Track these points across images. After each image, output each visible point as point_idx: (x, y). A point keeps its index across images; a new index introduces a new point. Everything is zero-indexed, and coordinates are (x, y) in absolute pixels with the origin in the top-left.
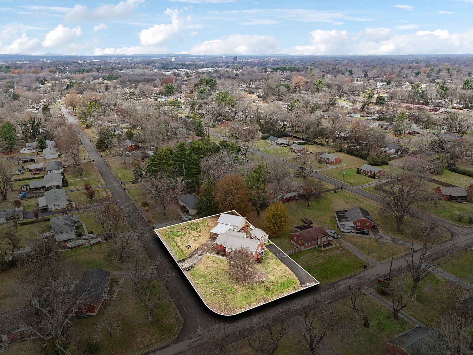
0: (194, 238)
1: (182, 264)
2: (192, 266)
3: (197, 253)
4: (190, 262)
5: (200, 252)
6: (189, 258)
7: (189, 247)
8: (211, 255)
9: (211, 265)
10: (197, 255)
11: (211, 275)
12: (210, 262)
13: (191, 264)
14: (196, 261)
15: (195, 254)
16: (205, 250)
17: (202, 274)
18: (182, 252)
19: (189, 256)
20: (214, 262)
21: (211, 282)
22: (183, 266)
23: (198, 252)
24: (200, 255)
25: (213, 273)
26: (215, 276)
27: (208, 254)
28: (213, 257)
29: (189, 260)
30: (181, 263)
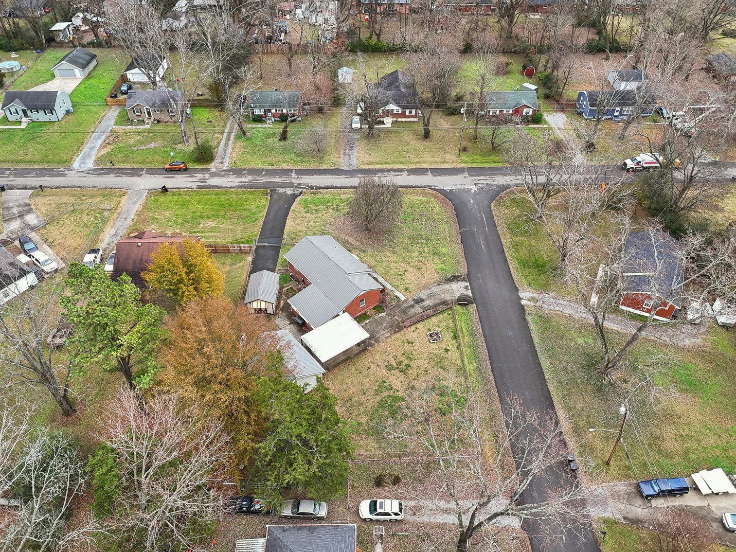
0: (408, 366)
1: (466, 293)
2: (449, 280)
3: (425, 309)
4: (448, 292)
5: (417, 309)
6: (444, 303)
7: (434, 337)
8: (398, 294)
9: (410, 269)
10: (426, 303)
11: (421, 250)
12: (411, 278)
13: (446, 287)
14: (435, 289)
15: (429, 308)
16: (404, 311)
17: (436, 259)
18: (455, 326)
19: (445, 307)
20: (401, 275)
21: (428, 240)
22: (466, 288)
23: (420, 310)
24: (419, 301)
25: (416, 254)
26: (417, 249)
27: (403, 298)
28: (396, 287)
29: (448, 297)
30: (468, 296)
